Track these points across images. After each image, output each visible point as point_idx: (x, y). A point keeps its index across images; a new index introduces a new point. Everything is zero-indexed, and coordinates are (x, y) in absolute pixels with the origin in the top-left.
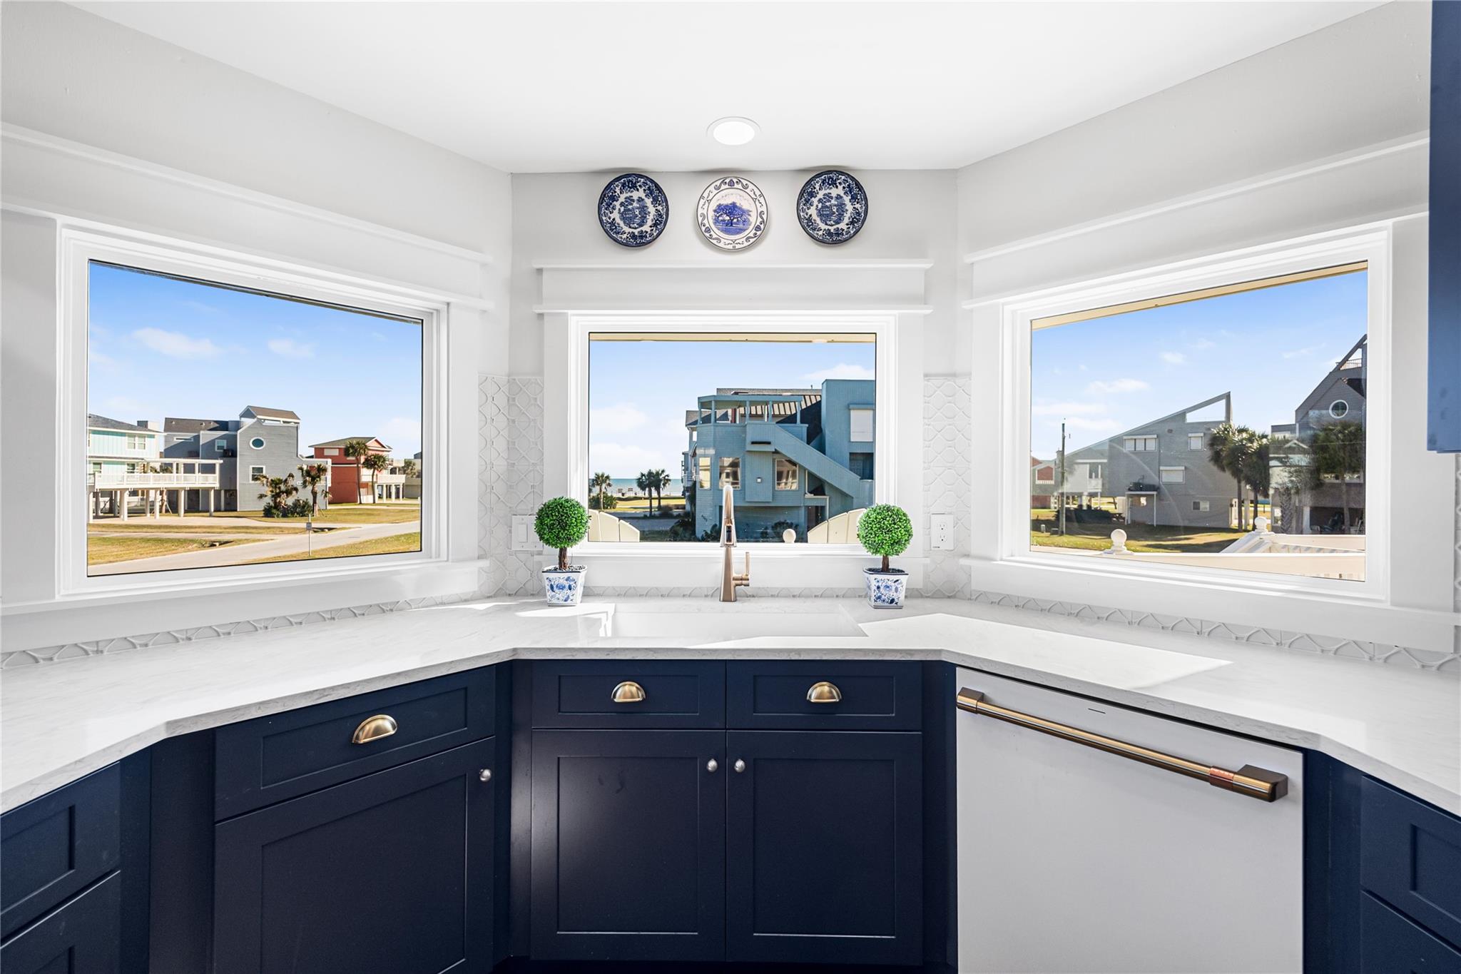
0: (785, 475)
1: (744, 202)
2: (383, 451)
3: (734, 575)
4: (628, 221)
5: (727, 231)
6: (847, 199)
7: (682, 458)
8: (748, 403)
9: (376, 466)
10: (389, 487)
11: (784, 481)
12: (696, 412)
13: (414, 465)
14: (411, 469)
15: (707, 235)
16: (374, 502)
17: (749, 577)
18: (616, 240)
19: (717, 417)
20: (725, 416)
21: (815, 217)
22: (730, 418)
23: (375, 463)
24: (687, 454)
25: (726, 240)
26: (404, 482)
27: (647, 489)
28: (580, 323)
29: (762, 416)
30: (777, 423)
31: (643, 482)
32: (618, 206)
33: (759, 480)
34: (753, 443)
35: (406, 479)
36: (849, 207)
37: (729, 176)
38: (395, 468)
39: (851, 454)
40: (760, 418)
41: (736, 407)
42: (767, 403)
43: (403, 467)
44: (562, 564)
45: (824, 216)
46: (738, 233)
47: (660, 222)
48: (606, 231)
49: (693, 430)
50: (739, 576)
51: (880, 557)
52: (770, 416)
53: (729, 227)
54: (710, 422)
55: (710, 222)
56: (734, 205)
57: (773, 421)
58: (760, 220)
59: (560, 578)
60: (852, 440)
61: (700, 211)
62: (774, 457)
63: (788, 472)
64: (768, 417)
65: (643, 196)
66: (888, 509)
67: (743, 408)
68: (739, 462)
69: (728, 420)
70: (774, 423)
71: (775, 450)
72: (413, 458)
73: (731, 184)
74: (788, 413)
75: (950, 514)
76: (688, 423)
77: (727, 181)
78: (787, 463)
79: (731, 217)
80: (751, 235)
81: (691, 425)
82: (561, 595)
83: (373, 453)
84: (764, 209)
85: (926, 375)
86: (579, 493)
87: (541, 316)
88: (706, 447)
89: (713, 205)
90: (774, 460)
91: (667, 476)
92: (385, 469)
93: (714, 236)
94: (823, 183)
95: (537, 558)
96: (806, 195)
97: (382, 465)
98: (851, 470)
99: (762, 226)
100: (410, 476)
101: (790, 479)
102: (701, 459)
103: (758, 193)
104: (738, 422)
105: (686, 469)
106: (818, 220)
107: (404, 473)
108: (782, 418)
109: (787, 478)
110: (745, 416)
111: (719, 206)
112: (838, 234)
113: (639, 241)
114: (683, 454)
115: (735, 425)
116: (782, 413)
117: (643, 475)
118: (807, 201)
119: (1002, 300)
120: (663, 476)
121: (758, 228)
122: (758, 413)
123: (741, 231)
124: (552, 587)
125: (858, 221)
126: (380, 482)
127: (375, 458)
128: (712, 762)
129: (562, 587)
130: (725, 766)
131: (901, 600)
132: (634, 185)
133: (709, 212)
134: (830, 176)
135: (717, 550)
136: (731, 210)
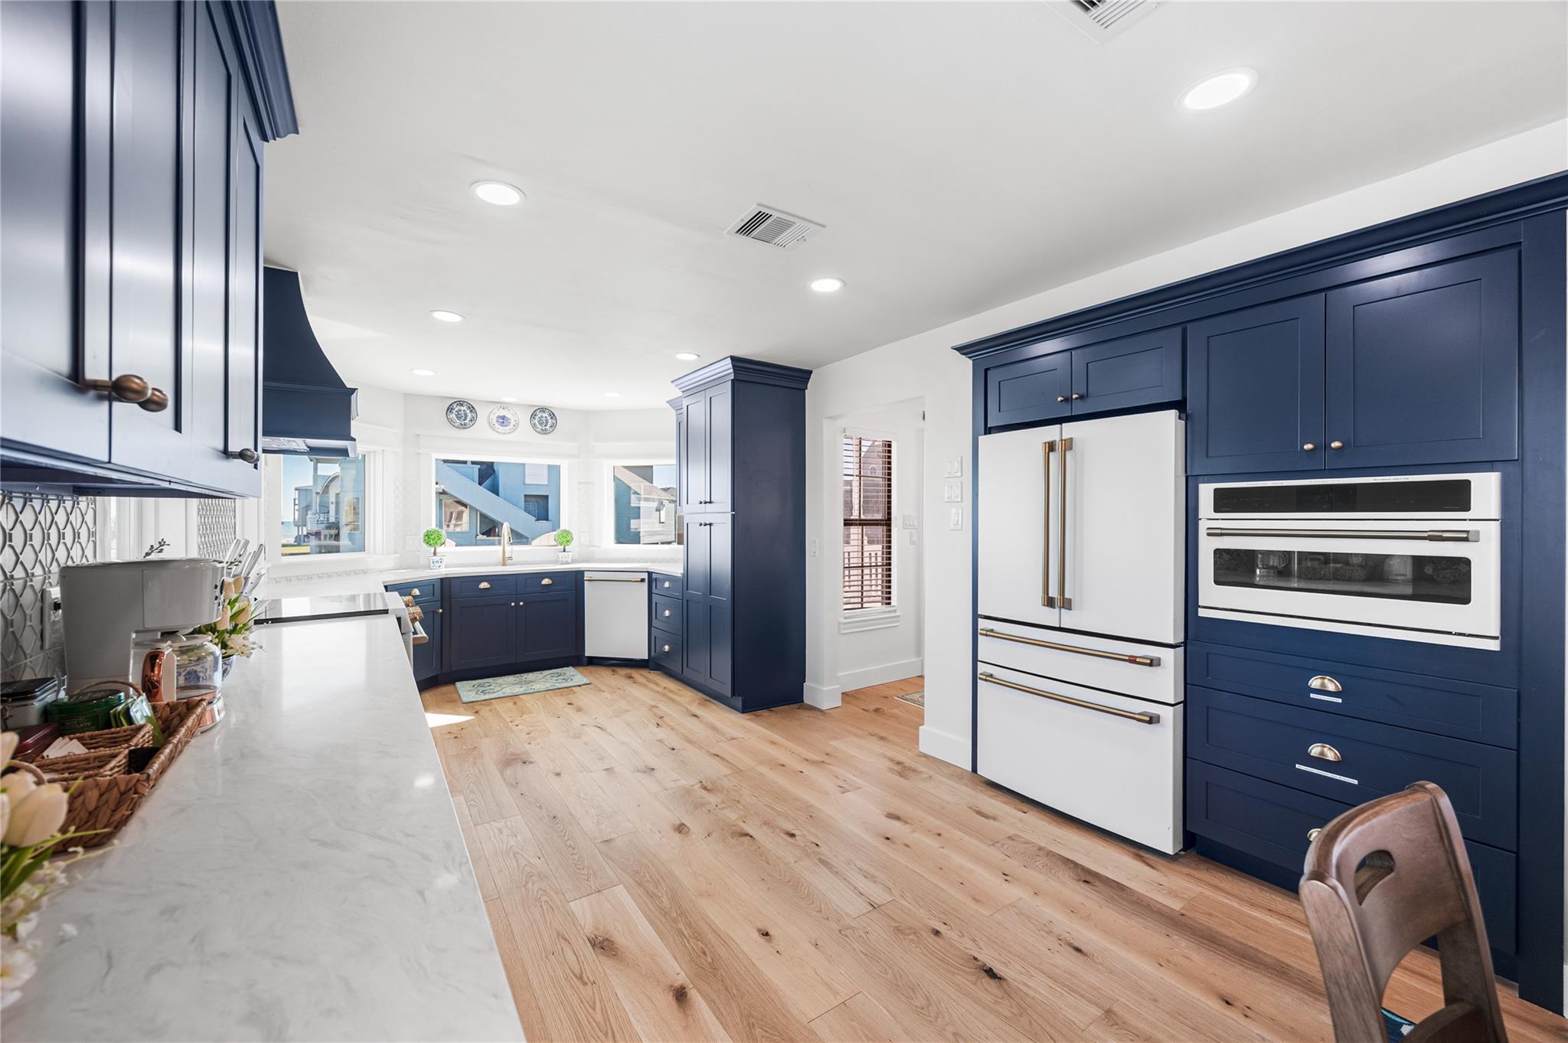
1: (508, 415)
3: (507, 556)
4: (459, 419)
5: (501, 426)
6: (549, 418)
15: (493, 427)
17: (513, 557)
18: (454, 426)
21: (537, 423)
25: (501, 429)
28: (435, 456)
32: (455, 412)
36: (550, 421)
37: (504, 405)
39: (525, 496)
44: (436, 554)
45: (541, 424)
47: (473, 420)
48: (450, 422)
50: (509, 556)
51: (563, 547)
53: (502, 424)
55: (494, 422)
56: (504, 416)
59: (438, 558)
60: (526, 483)
61: (490, 418)
65: (466, 409)
66: (565, 530)
73: (504, 409)
75: (587, 531)
77: (502, 408)
79: (503, 420)
80: (511, 428)
82: (437, 565)
84: (516, 419)
85: (578, 483)
89: (497, 416)
93: (496, 427)
94: (540, 412)
95: (419, 553)
96: (533, 416)
98: (525, 511)
99: (516, 425)
103: (515, 413)
106: (538, 425)
111: (499, 416)
112: (546, 431)
113: (464, 426)
119: (604, 460)
121: (514, 426)
123: (507, 426)
124: (435, 563)
125: (554, 427)
128: (513, 604)
129: (437, 562)
130: (517, 605)
131: (570, 561)
132: (462, 405)
133: (494, 418)
134: (543, 409)
135: (499, 548)
136: (503, 418)
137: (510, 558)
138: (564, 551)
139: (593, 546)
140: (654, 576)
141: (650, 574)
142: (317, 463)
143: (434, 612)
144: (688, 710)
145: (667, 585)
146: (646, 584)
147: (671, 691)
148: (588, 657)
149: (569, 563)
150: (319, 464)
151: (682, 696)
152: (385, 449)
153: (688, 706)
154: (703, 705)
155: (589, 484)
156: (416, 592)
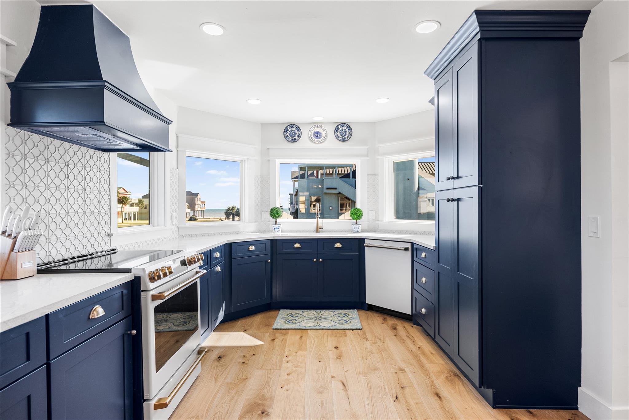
0: (345, 205)
1: (321, 131)
2: (127, 194)
3: (319, 226)
4: (291, 136)
5: (316, 138)
6: (347, 130)
7: (289, 197)
8: (324, 168)
9: (124, 203)
10: (130, 213)
11: (345, 208)
12: (297, 171)
13: (143, 202)
14: (142, 204)
15: (311, 139)
16: (123, 222)
17: (323, 226)
18: (288, 141)
19: (308, 174)
20: (312, 174)
21: (339, 134)
22: (315, 175)
23: (123, 201)
24: (292, 194)
25: (316, 140)
26: (138, 211)
28: (278, 161)
29: (332, 174)
30: (340, 178)
32: (288, 132)
33: (331, 208)
34: (328, 189)
35: (139, 209)
36: (348, 132)
37: (317, 125)
38: (133, 204)
40: (331, 175)
41: (318, 170)
42: (334, 168)
43: (137, 203)
44: (276, 223)
45: (341, 135)
46: (319, 139)
47: (299, 136)
48: (286, 139)
49: (295, 181)
50: (320, 226)
51: (355, 221)
52: (336, 174)
54: (305, 178)
55: (312, 136)
56: (318, 132)
57: (338, 177)
58: (325, 135)
59: (276, 226)
61: (310, 133)
62: (339, 196)
63: (347, 204)
64: (335, 174)
65: (295, 129)
66: (358, 209)
67: (322, 170)
68: (320, 198)
69: (314, 176)
70: (338, 178)
71: (339, 192)
72: (142, 198)
73: (317, 126)
74: (346, 172)
75: (374, 210)
76: (293, 178)
77: (316, 126)
78: (345, 199)
79: (317, 135)
80: (323, 139)
81: (295, 179)
82: (277, 230)
83: (122, 195)
84: (326, 133)
85: (368, 175)
87: (269, 160)
88: (303, 191)
89: (313, 132)
90: (338, 197)
92: (128, 204)
93: (313, 140)
94: (341, 126)
95: (268, 222)
96: (337, 129)
97: (126, 202)
99: (325, 137)
100: (141, 208)
101: (348, 208)
102: (300, 197)
103: (324, 129)
104: (319, 178)
105: (291, 203)
106: (340, 135)
107: (138, 206)
108: (343, 175)
109: (346, 207)
110: (323, 174)
111: (314, 132)
112: (345, 139)
113: (294, 141)
114: (289, 194)
115: (318, 179)
116: (343, 172)
118: (337, 131)
119: (385, 157)
121: (324, 138)
122: (330, 173)
123: (320, 138)
124: (274, 228)
125: (350, 136)
126: (125, 211)
127: (123, 198)
128: (315, 260)
129: (277, 228)
130: (318, 260)
131: (360, 231)
132: (293, 127)
134: (343, 124)
135: (315, 220)
136: (317, 133)
137: (321, 227)
138: (356, 223)
139: (378, 221)
140: (415, 246)
141: (412, 244)
142: (295, 182)
143: (266, 262)
144: (433, 385)
145: (423, 255)
146: (409, 253)
147: (424, 353)
148: (368, 304)
149: (359, 233)
150: (295, 183)
151: (432, 362)
152: (249, 158)
153: (434, 378)
154: (451, 381)
155: (375, 175)
156: (252, 248)
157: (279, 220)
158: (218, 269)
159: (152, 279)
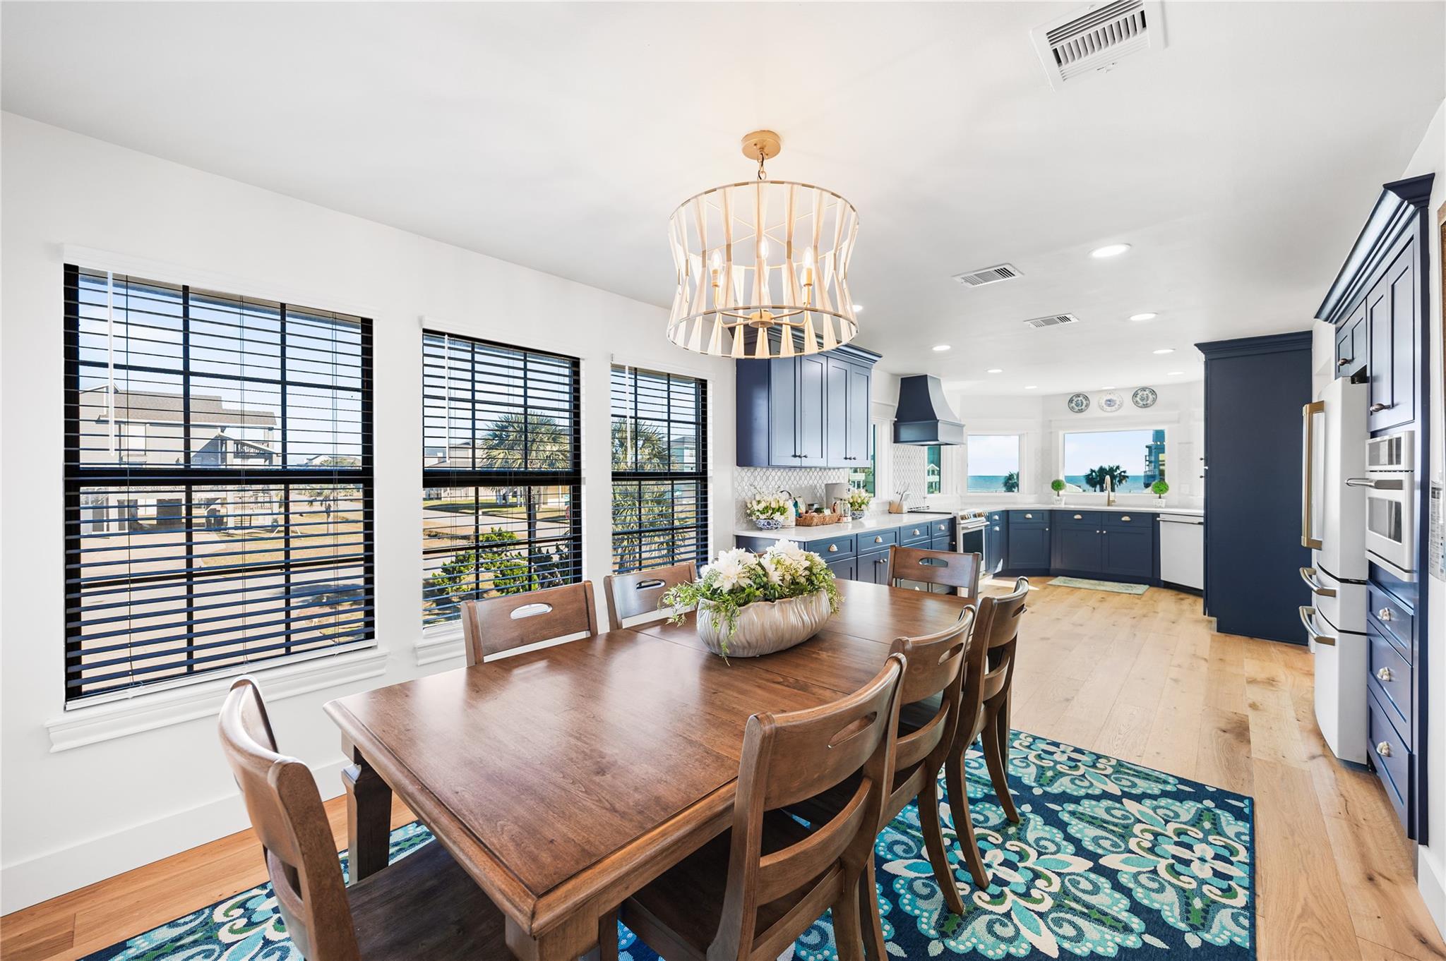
1: (1114, 398)
3: (1111, 500)
4: (1077, 406)
5: (1109, 407)
6: (1150, 395)
15: (1103, 408)
17: (1116, 500)
18: (1074, 411)
21: (1139, 401)
25: (1109, 409)
27: (1098, 486)
31: (1093, 478)
32: (1074, 402)
37: (1110, 391)
44: (1058, 495)
45: (1142, 400)
46: (1113, 407)
47: (1087, 406)
48: (1071, 410)
51: (1158, 495)
53: (1109, 405)
55: (1103, 404)
56: (1111, 399)
58: (1120, 403)
59: (1058, 498)
61: (1100, 402)
65: (1082, 399)
73: (1110, 394)
80: (1117, 407)
82: (1057, 501)
84: (1121, 400)
86: (1062, 478)
87: (1049, 432)
91: (1124, 472)
94: (1142, 391)
95: (1051, 491)
96: (1136, 395)
103: (1119, 396)
111: (1106, 400)
112: (1146, 405)
113: (1081, 411)
117: (1092, 471)
120: (1118, 472)
121: (1119, 405)
125: (1154, 401)
128: (1098, 531)
130: (1101, 532)
132: (1079, 397)
133: (1103, 402)
134: (1144, 389)
135: (1101, 494)
136: (1110, 401)
138: (1160, 497)
139: (1180, 496)
143: (1043, 530)
148: (1163, 581)
152: (1028, 432)
155: (1189, 443)
156: (1030, 516)
157: (1061, 492)
158: (997, 529)
159: (962, 519)
